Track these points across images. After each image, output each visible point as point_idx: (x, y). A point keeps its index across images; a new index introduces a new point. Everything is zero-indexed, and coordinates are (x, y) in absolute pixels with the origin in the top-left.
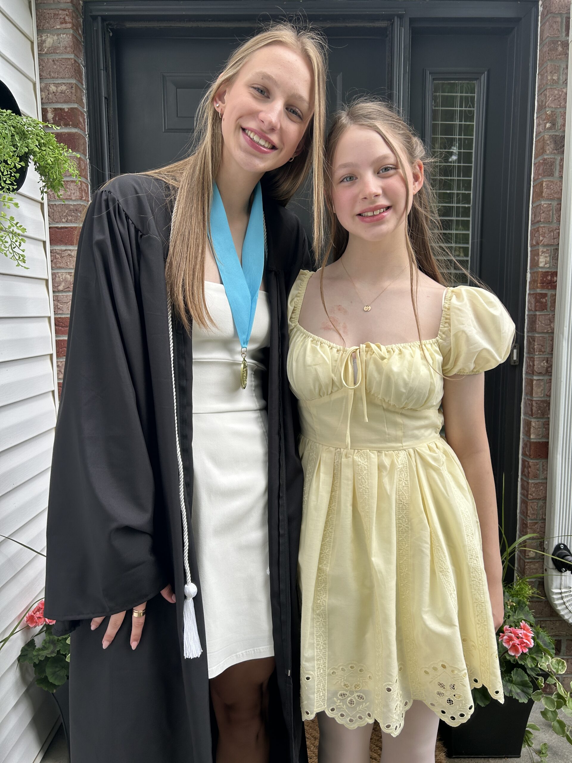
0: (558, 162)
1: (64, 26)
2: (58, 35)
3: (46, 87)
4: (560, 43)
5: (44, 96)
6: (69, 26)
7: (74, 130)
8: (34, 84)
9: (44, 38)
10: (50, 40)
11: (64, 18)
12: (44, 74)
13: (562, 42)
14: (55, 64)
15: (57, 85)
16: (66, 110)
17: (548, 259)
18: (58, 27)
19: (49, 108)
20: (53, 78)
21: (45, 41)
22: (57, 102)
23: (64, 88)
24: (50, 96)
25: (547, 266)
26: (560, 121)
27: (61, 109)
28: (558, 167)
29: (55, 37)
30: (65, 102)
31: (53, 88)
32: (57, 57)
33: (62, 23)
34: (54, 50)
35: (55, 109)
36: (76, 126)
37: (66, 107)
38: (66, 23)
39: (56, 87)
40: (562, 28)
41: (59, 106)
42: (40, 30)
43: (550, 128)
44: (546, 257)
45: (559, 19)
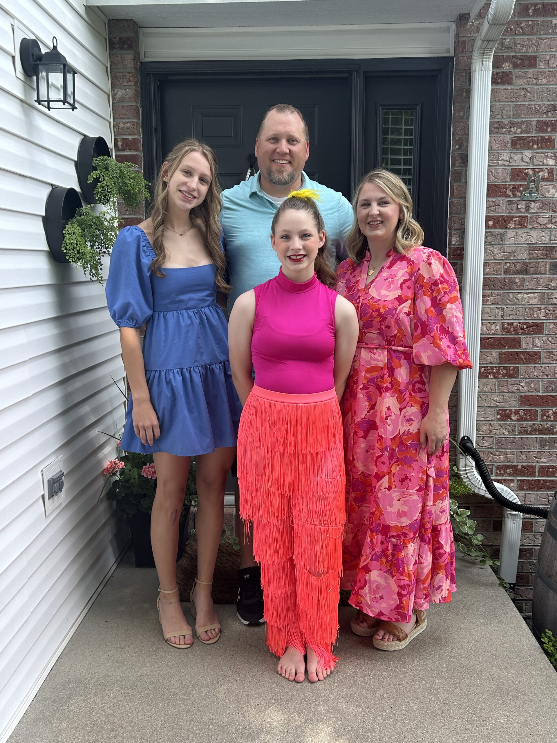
0: (464, 172)
1: (129, 83)
2: (125, 90)
3: (117, 124)
4: (464, 90)
5: (116, 131)
6: (133, 83)
7: (135, 153)
8: (110, 123)
9: (116, 91)
10: (120, 93)
11: (129, 79)
12: (116, 116)
14: (123, 109)
15: (124, 123)
16: (130, 140)
17: (458, 239)
18: (125, 84)
19: (119, 138)
20: (122, 118)
21: (116, 94)
22: (125, 134)
23: (129, 125)
24: (120, 130)
25: (457, 243)
26: (465, 144)
27: (127, 139)
28: (464, 176)
29: (124, 91)
30: (130, 134)
31: (121, 125)
32: (124, 104)
33: (128, 82)
34: (122, 100)
35: (123, 139)
36: (137, 150)
37: (130, 137)
38: (130, 82)
39: (124, 124)
40: (466, 80)
41: (126, 137)
42: (113, 86)
43: (458, 149)
44: (456, 237)
45: (464, 74)
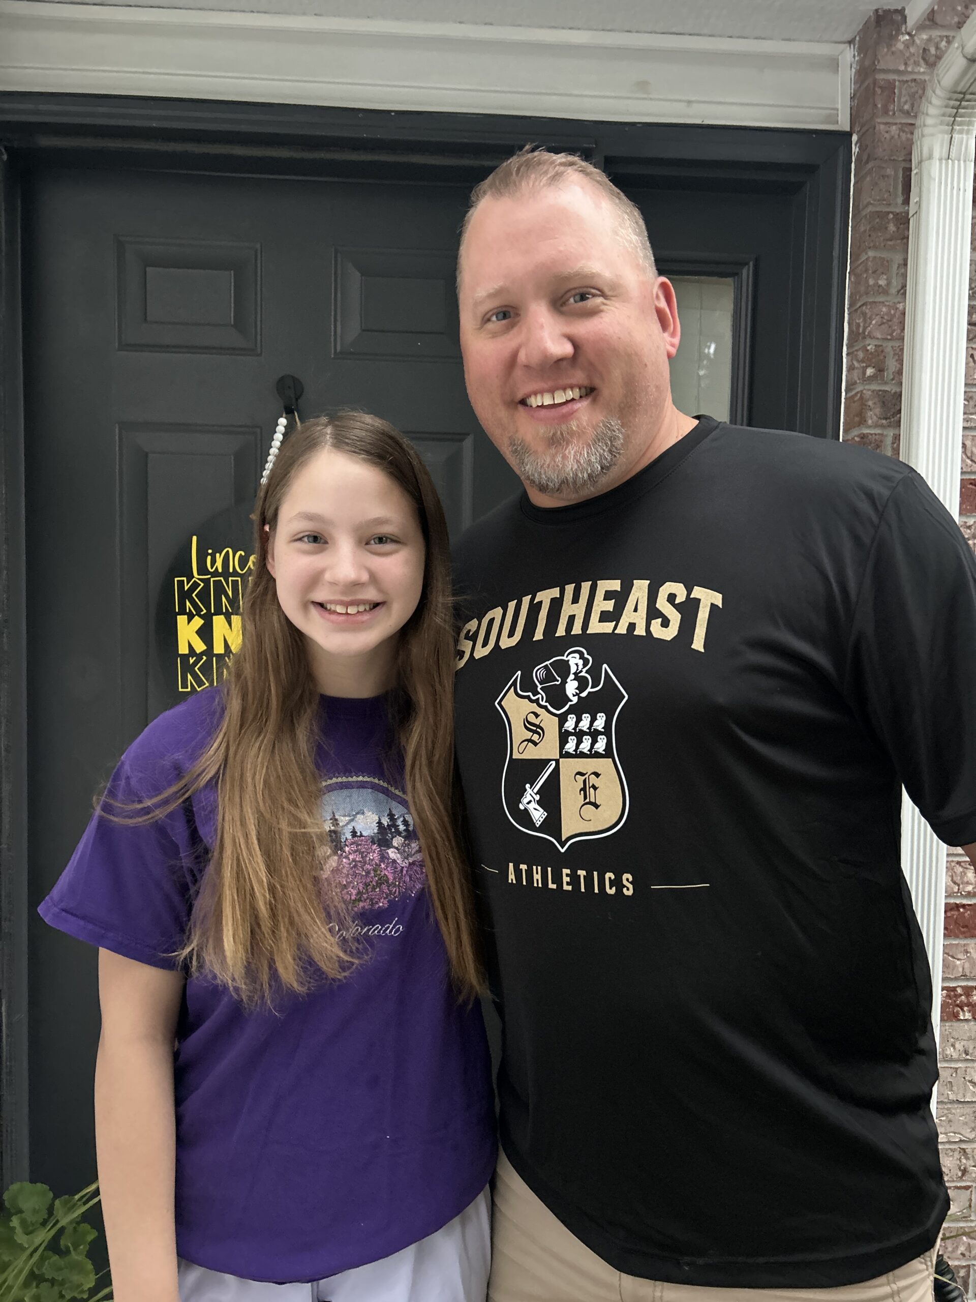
0: (889, 439)
4: (891, 216)
13: (896, 215)
26: (891, 364)
40: (895, 188)
43: (873, 378)
45: (890, 172)
